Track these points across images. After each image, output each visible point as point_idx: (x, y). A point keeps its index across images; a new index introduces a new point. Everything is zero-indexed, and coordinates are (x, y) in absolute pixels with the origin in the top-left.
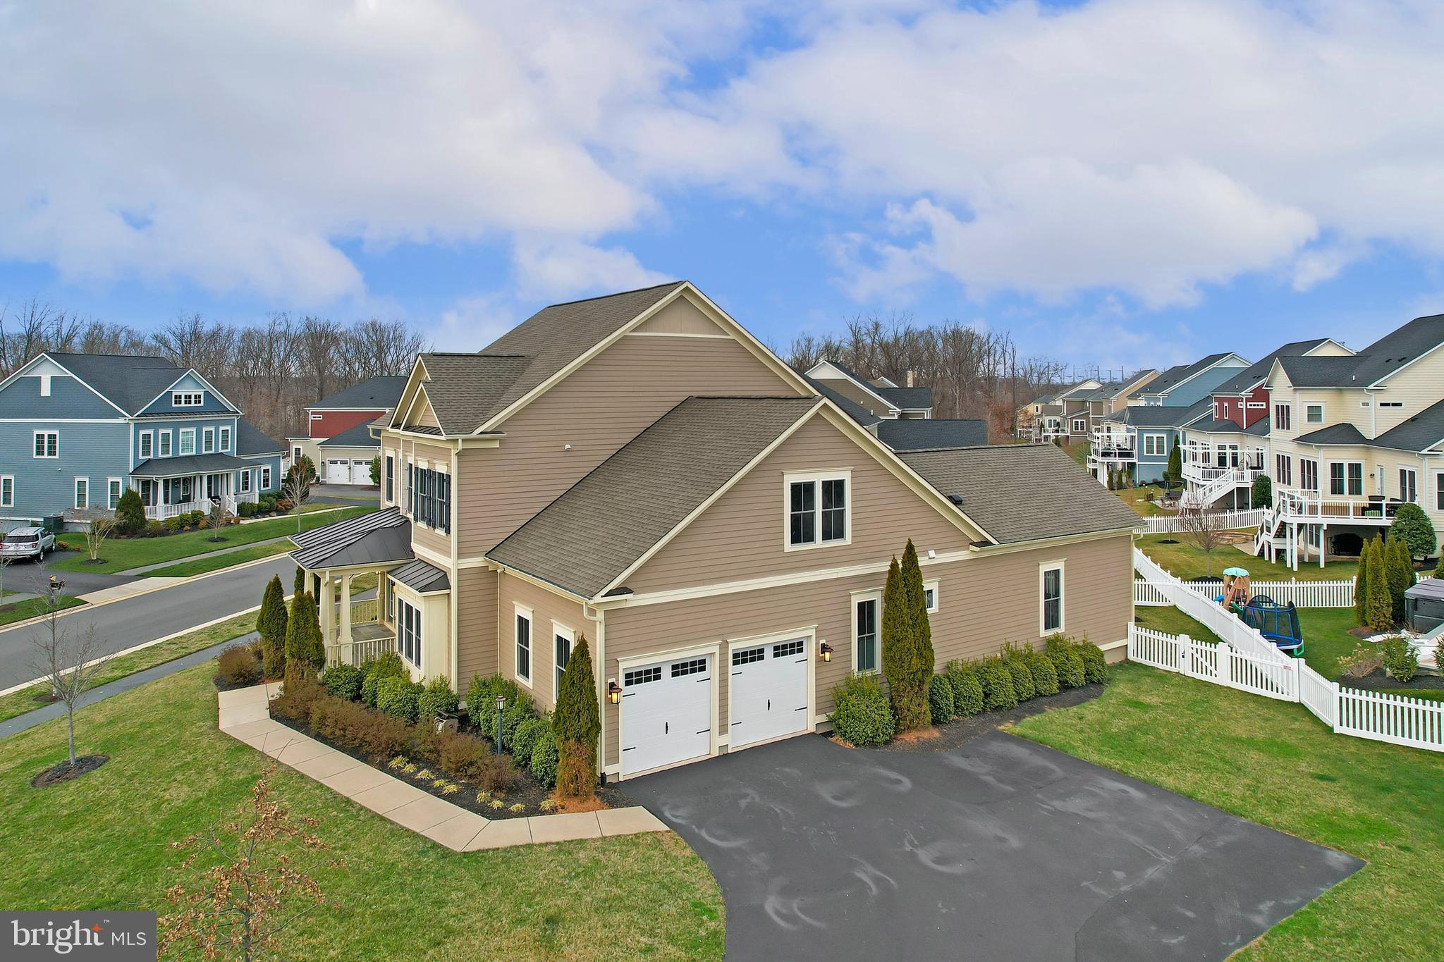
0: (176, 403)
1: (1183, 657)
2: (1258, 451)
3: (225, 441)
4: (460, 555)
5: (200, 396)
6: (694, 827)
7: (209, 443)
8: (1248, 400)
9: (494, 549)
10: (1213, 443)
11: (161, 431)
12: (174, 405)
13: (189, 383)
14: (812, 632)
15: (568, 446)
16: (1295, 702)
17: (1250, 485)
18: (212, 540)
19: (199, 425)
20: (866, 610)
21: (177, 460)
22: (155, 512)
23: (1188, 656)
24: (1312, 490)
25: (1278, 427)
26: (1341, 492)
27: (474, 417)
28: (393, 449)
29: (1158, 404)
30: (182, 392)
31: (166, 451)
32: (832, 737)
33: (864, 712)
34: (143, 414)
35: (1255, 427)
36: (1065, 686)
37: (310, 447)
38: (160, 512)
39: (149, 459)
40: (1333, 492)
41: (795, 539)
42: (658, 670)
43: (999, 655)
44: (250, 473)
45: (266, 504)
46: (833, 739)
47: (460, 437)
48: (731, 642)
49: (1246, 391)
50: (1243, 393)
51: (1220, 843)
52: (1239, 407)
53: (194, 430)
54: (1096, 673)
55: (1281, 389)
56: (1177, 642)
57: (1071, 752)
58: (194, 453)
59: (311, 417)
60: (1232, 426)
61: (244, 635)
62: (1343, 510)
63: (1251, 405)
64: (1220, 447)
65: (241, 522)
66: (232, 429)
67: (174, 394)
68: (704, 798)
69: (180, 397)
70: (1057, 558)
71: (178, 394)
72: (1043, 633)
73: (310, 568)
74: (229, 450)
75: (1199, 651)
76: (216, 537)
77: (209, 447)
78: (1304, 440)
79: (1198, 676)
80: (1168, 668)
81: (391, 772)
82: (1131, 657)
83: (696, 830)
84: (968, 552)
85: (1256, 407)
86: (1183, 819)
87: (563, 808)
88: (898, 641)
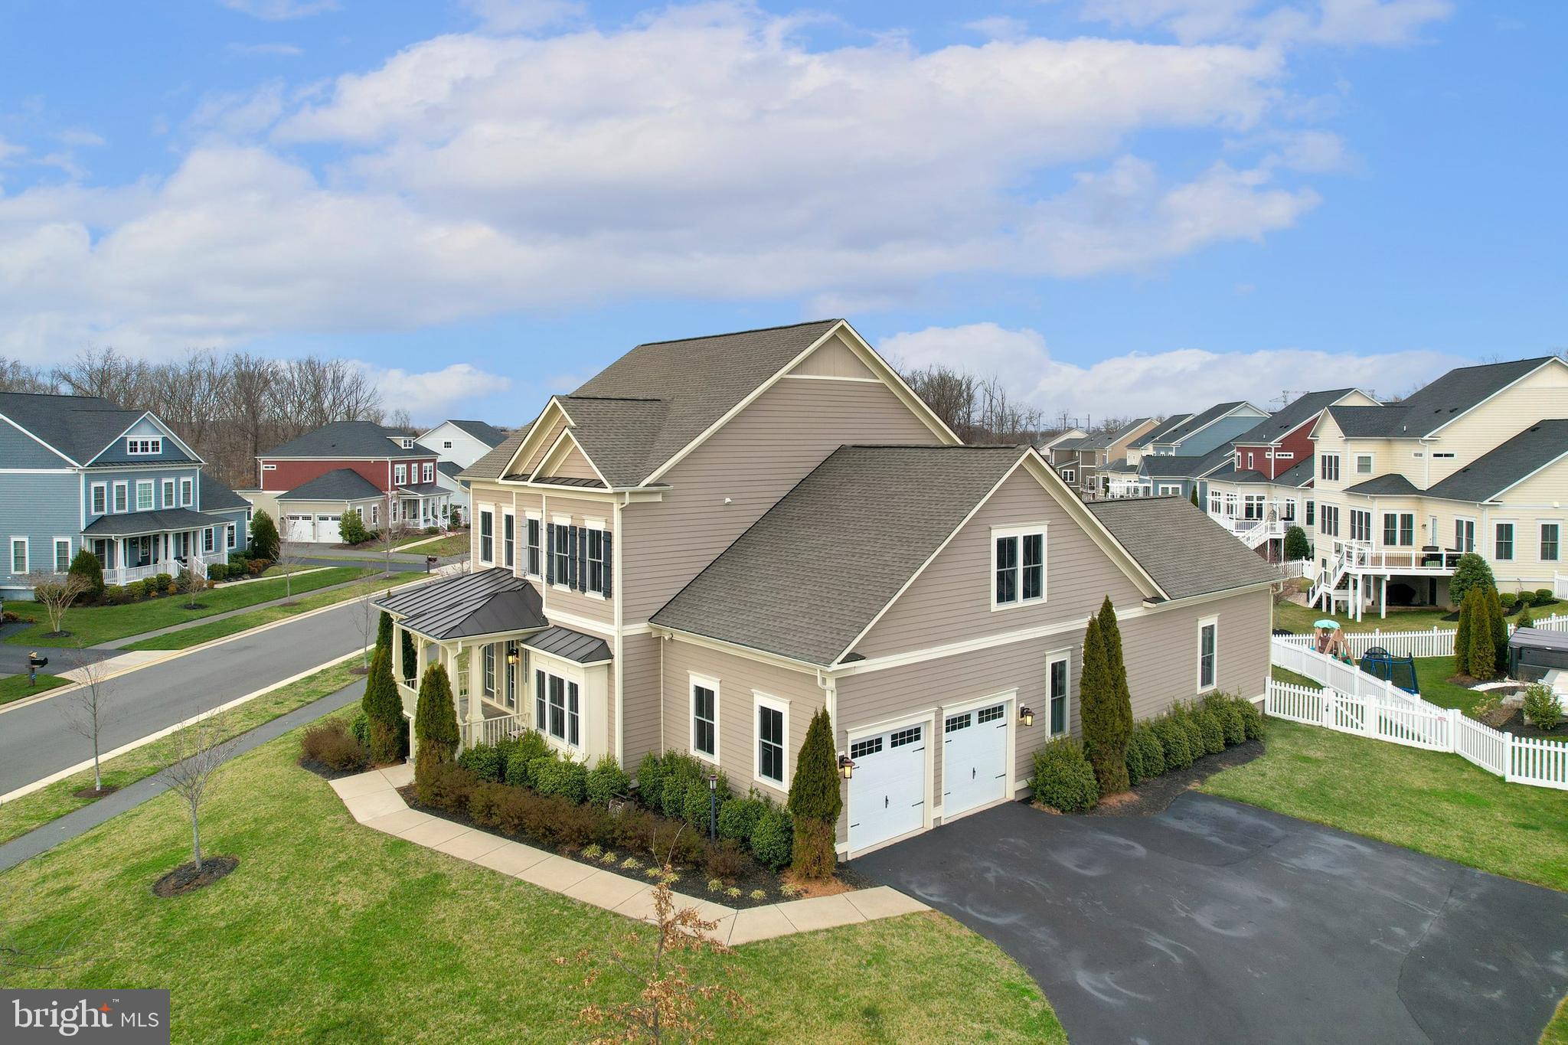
0: (131, 450)
1: (1327, 710)
2: (1288, 502)
3: (187, 495)
4: (626, 621)
5: (157, 443)
6: (955, 904)
7: (169, 497)
8: (1277, 450)
9: (657, 614)
10: (1240, 494)
11: (116, 483)
12: (129, 453)
13: (145, 428)
14: (1013, 696)
15: (728, 500)
16: (1450, 752)
17: (1283, 536)
18: (189, 607)
19: (158, 475)
20: (1058, 670)
21: (134, 517)
22: (114, 575)
23: (1332, 710)
24: (1364, 541)
25: (1324, 477)
26: (1393, 543)
27: (634, 468)
28: (493, 504)
29: (1170, 453)
30: (138, 438)
31: (121, 506)
32: (1032, 804)
33: (1073, 778)
34: (95, 464)
35: (1283, 478)
36: (1229, 743)
37: (265, 501)
38: (121, 574)
39: (103, 516)
40: (1386, 542)
41: (1001, 599)
42: (879, 741)
43: (1165, 714)
44: (213, 530)
45: (237, 565)
46: (1035, 806)
47: (627, 490)
48: (946, 708)
49: (1275, 441)
50: (1272, 443)
51: (1473, 896)
52: (1267, 457)
53: (152, 482)
54: (1254, 729)
55: (1329, 438)
56: (1320, 696)
57: (1275, 809)
58: (153, 508)
59: (263, 467)
60: (1259, 475)
61: (285, 714)
62: (1406, 561)
63: (1279, 455)
64: (1248, 498)
65: (216, 586)
66: (193, 480)
67: (129, 440)
68: (946, 874)
69: (136, 443)
70: (1212, 613)
71: (133, 440)
72: (1200, 690)
73: (441, 639)
74: (191, 505)
75: (1344, 704)
76: (193, 603)
77: (169, 502)
78: (1356, 490)
79: (1343, 729)
80: (1310, 722)
81: (588, 861)
82: (1268, 712)
83: (962, 909)
84: (1140, 609)
85: (1284, 457)
86: (1424, 873)
87: (807, 892)
88: (1101, 702)
